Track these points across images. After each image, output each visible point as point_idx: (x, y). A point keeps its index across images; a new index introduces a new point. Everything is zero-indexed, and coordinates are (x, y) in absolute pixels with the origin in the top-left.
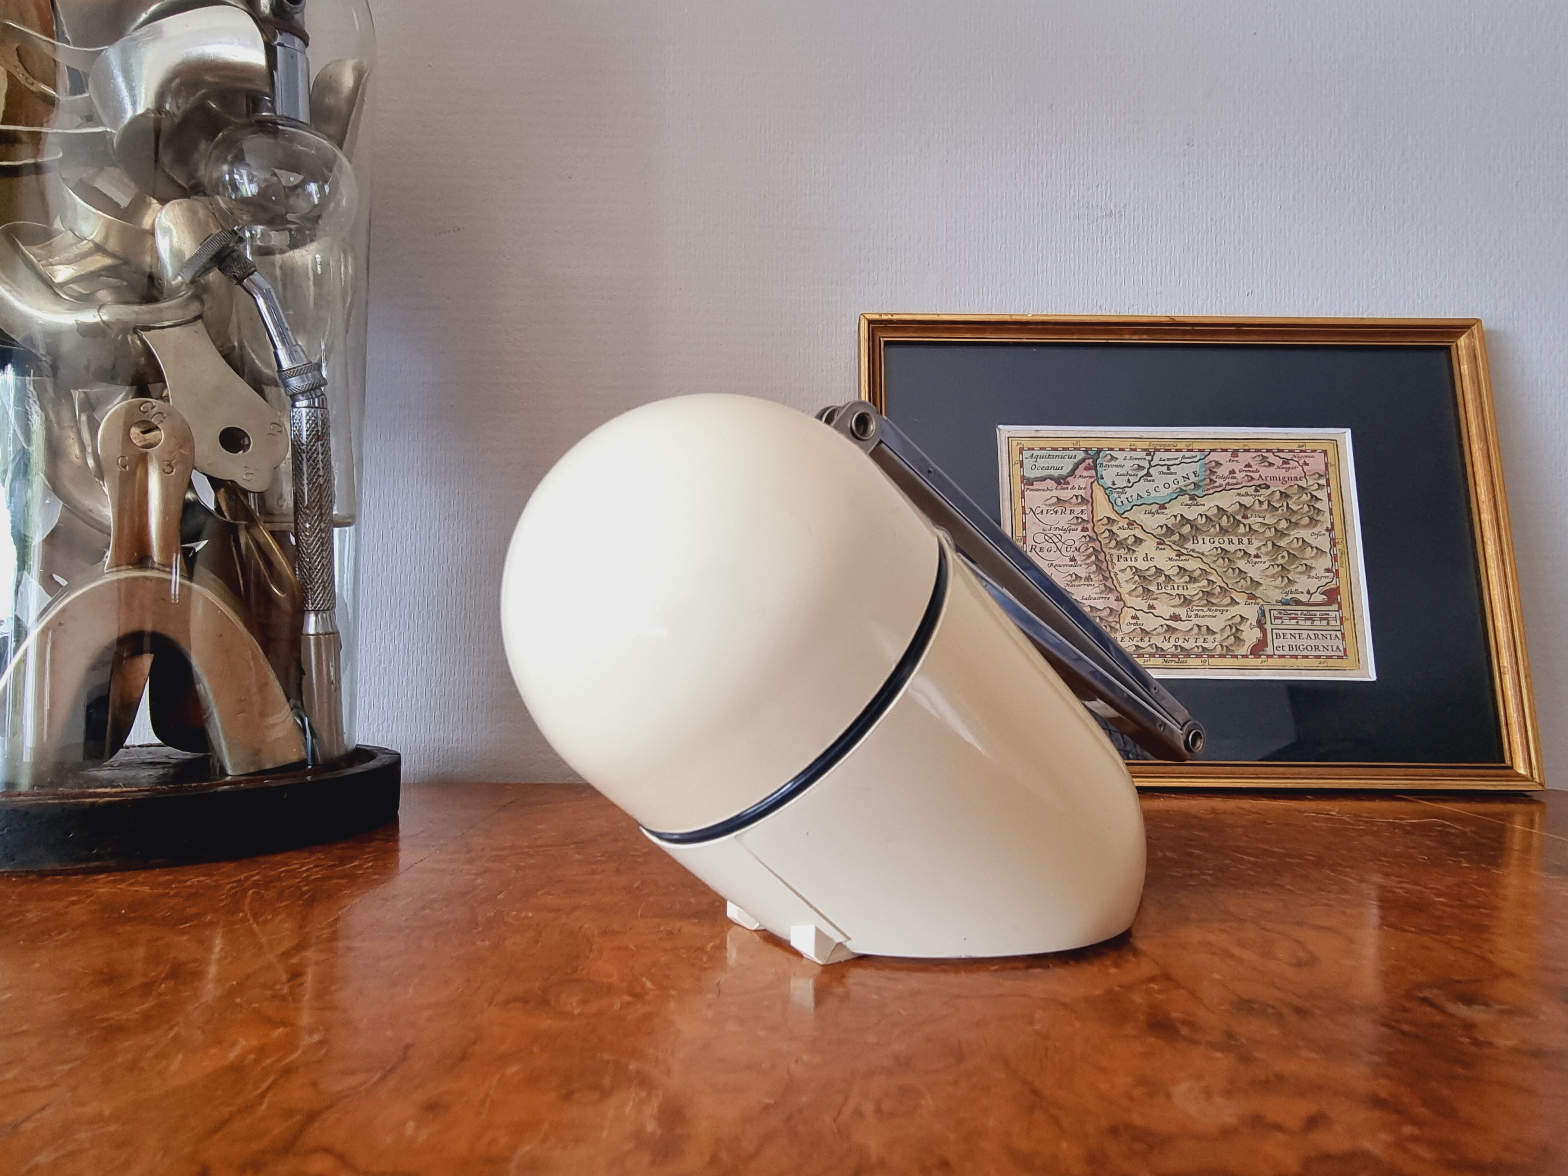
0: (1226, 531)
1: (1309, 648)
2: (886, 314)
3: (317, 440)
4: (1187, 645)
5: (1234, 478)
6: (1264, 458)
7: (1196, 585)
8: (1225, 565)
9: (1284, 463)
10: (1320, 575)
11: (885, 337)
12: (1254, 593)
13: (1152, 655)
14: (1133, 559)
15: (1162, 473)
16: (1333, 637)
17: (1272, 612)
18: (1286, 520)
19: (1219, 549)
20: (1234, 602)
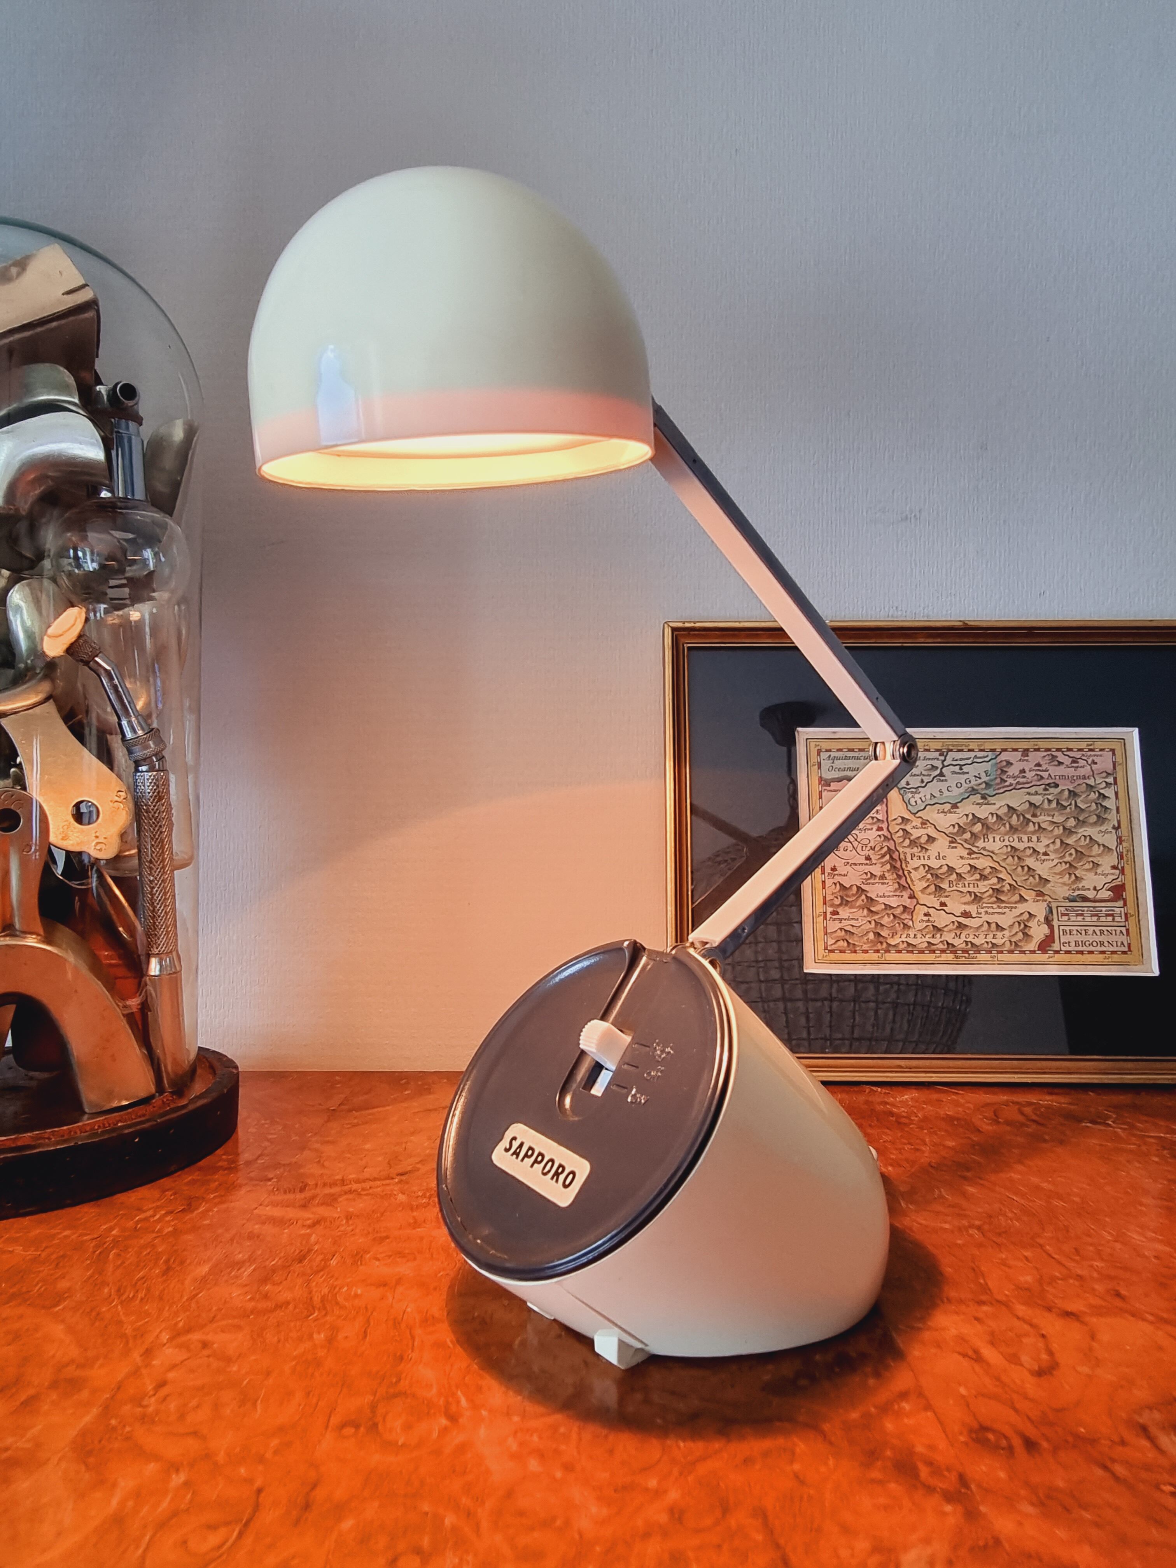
0: (1016, 829)
1: (1095, 944)
2: (689, 622)
3: (159, 800)
4: (977, 942)
5: (1024, 777)
6: (1054, 757)
7: (986, 882)
8: (1015, 863)
9: (1073, 762)
10: (1106, 872)
11: (688, 643)
12: (1041, 890)
13: (943, 951)
14: (926, 858)
15: (954, 773)
16: (1118, 932)
17: (1059, 908)
18: (1074, 818)
19: (1009, 847)
20: (1022, 899)
